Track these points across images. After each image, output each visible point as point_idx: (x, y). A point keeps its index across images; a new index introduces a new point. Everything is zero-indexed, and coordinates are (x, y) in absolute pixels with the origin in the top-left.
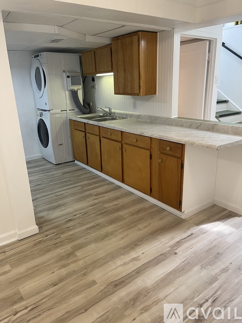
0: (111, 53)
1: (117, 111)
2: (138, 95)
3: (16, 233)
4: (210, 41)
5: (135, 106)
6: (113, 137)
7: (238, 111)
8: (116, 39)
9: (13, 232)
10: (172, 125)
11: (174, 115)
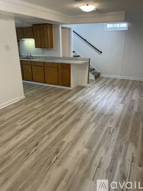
0: (33, 31)
1: (33, 55)
2: (47, 48)
3: (18, 99)
4: (69, 29)
5: (43, 53)
6: (39, 65)
7: (79, 55)
8: (36, 25)
9: (17, 98)
10: (61, 59)
11: (61, 56)
